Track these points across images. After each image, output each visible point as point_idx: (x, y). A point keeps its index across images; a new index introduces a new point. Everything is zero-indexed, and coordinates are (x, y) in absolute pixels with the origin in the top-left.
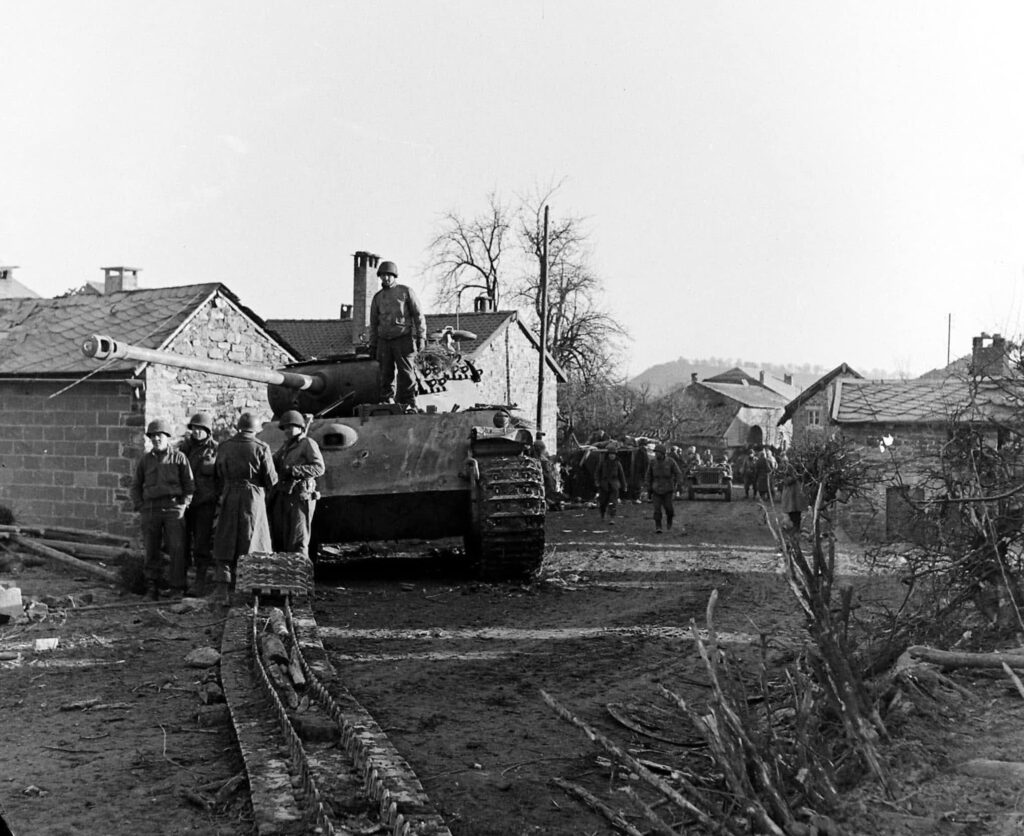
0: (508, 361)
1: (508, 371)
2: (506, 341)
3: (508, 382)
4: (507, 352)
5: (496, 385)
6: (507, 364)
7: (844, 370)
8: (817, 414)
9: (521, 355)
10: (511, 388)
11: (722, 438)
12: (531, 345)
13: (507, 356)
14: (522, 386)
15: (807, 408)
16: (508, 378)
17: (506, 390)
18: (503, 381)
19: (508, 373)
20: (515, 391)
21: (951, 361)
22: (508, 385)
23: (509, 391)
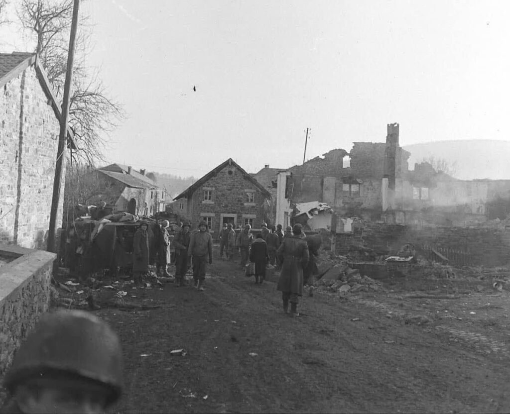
0: (22, 112)
1: (21, 124)
2: (22, 87)
3: (21, 138)
4: (22, 102)
5: (7, 140)
6: (21, 116)
7: (230, 164)
8: (210, 193)
9: (36, 110)
10: (23, 146)
11: (114, 206)
12: (46, 99)
13: (22, 107)
14: (35, 146)
15: (204, 188)
16: (21, 133)
17: (18, 148)
18: (16, 137)
19: (21, 128)
20: (27, 151)
21: (306, 161)
22: (21, 143)
23: (21, 150)
